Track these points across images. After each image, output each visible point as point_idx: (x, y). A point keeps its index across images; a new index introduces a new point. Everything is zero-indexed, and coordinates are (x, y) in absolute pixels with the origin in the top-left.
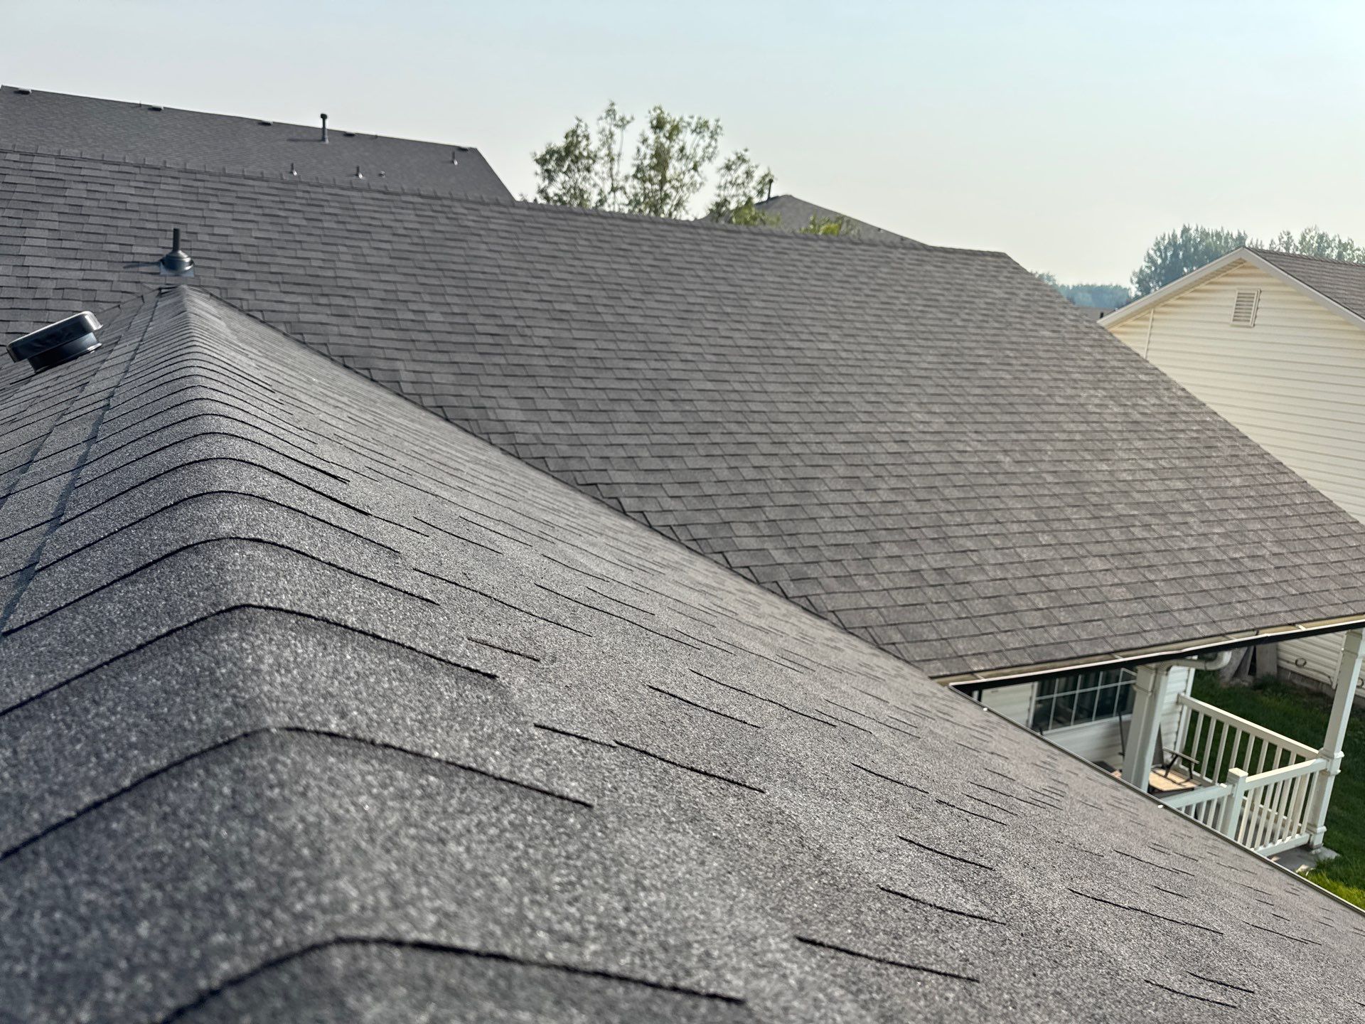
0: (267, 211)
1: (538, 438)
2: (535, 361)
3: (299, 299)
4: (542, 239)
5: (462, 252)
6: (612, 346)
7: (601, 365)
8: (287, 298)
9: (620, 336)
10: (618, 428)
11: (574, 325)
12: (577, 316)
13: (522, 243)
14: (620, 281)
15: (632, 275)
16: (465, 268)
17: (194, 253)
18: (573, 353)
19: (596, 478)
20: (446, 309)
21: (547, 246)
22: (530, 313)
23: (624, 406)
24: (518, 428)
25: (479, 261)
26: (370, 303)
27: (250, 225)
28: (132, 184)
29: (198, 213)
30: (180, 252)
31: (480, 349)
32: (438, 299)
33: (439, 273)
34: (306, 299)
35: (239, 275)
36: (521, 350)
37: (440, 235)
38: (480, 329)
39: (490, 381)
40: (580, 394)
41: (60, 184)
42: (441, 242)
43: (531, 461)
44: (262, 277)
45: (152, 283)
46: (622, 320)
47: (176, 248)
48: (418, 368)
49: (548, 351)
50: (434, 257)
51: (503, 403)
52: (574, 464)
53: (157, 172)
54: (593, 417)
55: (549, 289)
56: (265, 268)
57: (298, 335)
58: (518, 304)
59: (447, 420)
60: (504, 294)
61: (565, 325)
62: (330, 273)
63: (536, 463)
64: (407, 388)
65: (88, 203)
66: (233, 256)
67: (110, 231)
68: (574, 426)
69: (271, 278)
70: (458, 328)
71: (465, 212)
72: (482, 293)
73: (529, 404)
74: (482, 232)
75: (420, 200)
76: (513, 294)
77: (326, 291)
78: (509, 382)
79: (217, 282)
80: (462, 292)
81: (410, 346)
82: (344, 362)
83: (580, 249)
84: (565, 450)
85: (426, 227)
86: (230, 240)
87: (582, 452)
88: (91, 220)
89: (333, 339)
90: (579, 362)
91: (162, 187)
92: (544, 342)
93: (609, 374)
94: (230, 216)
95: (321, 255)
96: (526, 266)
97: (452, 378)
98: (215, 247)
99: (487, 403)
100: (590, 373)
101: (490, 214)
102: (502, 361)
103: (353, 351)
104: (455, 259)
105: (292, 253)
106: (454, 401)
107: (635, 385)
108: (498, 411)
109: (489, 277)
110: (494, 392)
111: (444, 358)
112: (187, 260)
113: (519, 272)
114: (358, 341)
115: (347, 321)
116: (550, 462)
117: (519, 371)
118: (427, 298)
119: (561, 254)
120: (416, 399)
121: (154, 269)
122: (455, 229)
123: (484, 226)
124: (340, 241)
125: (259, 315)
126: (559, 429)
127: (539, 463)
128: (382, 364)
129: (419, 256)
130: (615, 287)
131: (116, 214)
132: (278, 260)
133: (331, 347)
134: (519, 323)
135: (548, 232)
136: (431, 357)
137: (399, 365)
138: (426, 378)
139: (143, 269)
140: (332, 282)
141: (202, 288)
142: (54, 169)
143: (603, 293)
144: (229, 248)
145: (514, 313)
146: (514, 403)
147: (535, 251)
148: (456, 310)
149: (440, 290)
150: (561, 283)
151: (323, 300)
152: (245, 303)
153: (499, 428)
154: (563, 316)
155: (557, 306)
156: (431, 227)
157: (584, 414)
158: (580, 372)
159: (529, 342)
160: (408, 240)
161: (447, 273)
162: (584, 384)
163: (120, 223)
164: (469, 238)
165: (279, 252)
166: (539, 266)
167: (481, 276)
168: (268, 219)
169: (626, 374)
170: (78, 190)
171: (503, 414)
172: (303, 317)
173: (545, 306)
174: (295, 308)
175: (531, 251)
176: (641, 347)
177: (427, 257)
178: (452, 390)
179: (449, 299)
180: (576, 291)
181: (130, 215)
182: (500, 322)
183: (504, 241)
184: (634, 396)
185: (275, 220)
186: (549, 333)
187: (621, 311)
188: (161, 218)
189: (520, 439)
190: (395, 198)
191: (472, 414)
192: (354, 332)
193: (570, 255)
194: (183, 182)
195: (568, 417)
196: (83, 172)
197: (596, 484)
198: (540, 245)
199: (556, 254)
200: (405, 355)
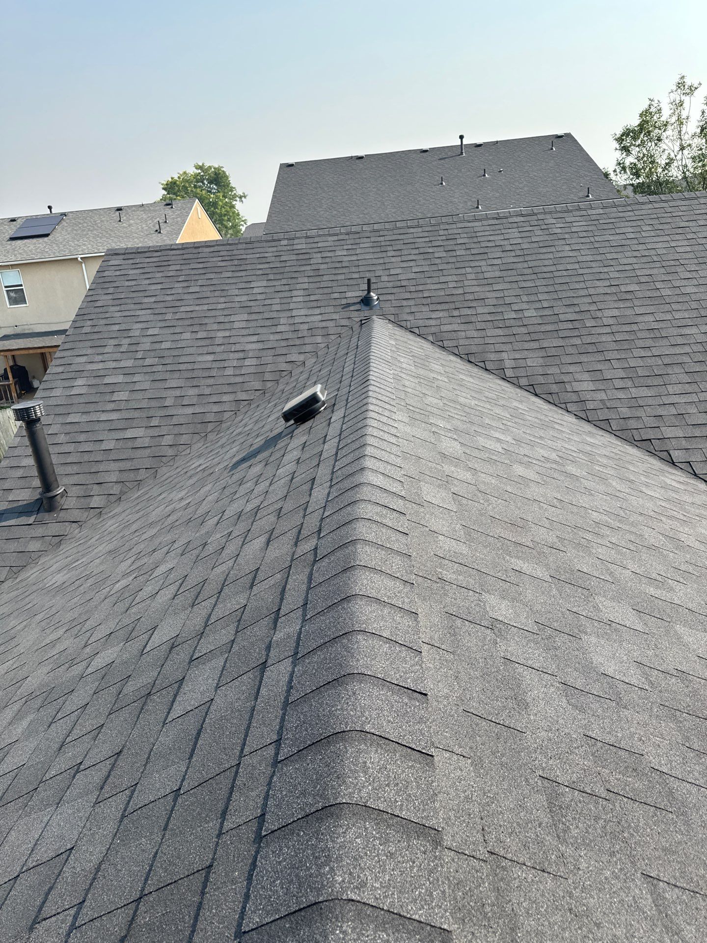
0: (422, 250)
1: (604, 404)
2: (604, 338)
3: (441, 314)
4: (613, 232)
5: (551, 256)
6: (668, 317)
7: (658, 335)
8: (434, 315)
9: (675, 307)
10: (670, 389)
11: (637, 302)
12: (640, 294)
13: (597, 238)
14: (677, 256)
15: (688, 249)
16: (553, 268)
17: (380, 291)
18: (634, 327)
19: (650, 434)
20: (538, 305)
21: (617, 237)
22: (602, 298)
23: (677, 369)
24: (588, 397)
25: (563, 261)
26: (486, 310)
27: (412, 264)
28: (345, 247)
29: (381, 261)
30: (372, 294)
31: (561, 334)
32: (533, 298)
33: (534, 277)
34: (445, 314)
35: (405, 303)
36: (593, 331)
37: (535, 245)
38: (562, 317)
39: (568, 359)
40: (640, 362)
41: (307, 256)
42: (536, 251)
43: (598, 423)
44: (419, 301)
45: (357, 317)
46: (677, 291)
47: (369, 291)
48: (518, 356)
49: (615, 329)
50: (531, 264)
51: (578, 376)
52: (633, 424)
53: (357, 236)
54: (649, 382)
55: (617, 275)
56: (420, 295)
57: (439, 342)
58: (592, 291)
59: (536, 395)
60: (582, 285)
61: (628, 304)
62: (460, 291)
63: (602, 424)
64: (509, 373)
65: (322, 267)
66: (401, 290)
67: (334, 284)
68: (633, 390)
69: (425, 301)
70: (546, 319)
71: (554, 221)
72: (565, 287)
73: (598, 376)
74: (567, 236)
75: (522, 219)
76: (588, 284)
77: (458, 305)
78: (584, 358)
79: (393, 310)
80: (551, 289)
81: (512, 339)
82: (468, 358)
83: (644, 234)
84: (625, 412)
85: (526, 240)
86: (400, 277)
87: (640, 413)
88: (325, 278)
89: (462, 342)
90: (640, 335)
91: (362, 246)
92: (611, 321)
93: (665, 342)
94: (399, 259)
95: (455, 278)
96: (599, 258)
97: (541, 361)
98: (391, 284)
99: (565, 378)
100: (649, 343)
101: (573, 219)
102: (577, 341)
103: (474, 349)
104: (546, 263)
105: (436, 280)
106: (541, 380)
107: (687, 349)
108: (573, 384)
109: (570, 273)
110: (572, 369)
111: (535, 345)
112: (376, 298)
113: (593, 264)
114: (477, 341)
115: (470, 326)
116: (613, 423)
117: (591, 349)
118: (525, 298)
119: (628, 242)
120: (515, 381)
121: (357, 307)
122: (547, 238)
123: (567, 230)
124: (467, 264)
125: (416, 330)
126: (621, 395)
127: (604, 425)
128: (493, 356)
129: (520, 266)
130: (673, 263)
131: (337, 272)
132: (428, 287)
133: (460, 348)
134: (593, 307)
135: (618, 225)
136: (527, 346)
137: (504, 355)
138: (522, 363)
139: (352, 308)
140: (461, 298)
141: (383, 316)
142: (304, 246)
143: (662, 270)
144: (399, 284)
145: (589, 300)
146: (586, 376)
147: (607, 244)
148: (545, 305)
149: (534, 290)
150: (627, 268)
151: (456, 313)
152: (408, 323)
153: (574, 398)
154: (628, 296)
155: (623, 289)
156: (529, 240)
157: (642, 380)
158: (640, 343)
159: (600, 323)
160: (513, 254)
161: (540, 276)
162: (643, 353)
163: (340, 277)
164: (556, 243)
165: (429, 281)
166: (609, 256)
167: (565, 273)
168: (421, 257)
169: (680, 340)
170: (317, 258)
171: (577, 386)
172: (444, 328)
173: (613, 289)
174: (438, 322)
175: (603, 244)
176: (694, 314)
177: (526, 265)
178: (541, 371)
179: (541, 297)
180: (639, 273)
181: (344, 271)
182: (577, 309)
183: (583, 240)
184: (686, 359)
185: (426, 256)
186: (616, 313)
187: (677, 284)
188: (362, 269)
189: (590, 405)
190: (504, 221)
191: (554, 388)
192: (475, 334)
193: (635, 242)
194: (373, 239)
195: (629, 383)
196: (320, 245)
197: (650, 440)
198: (611, 238)
199: (624, 242)
200: (508, 347)
